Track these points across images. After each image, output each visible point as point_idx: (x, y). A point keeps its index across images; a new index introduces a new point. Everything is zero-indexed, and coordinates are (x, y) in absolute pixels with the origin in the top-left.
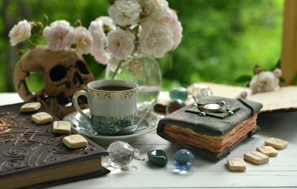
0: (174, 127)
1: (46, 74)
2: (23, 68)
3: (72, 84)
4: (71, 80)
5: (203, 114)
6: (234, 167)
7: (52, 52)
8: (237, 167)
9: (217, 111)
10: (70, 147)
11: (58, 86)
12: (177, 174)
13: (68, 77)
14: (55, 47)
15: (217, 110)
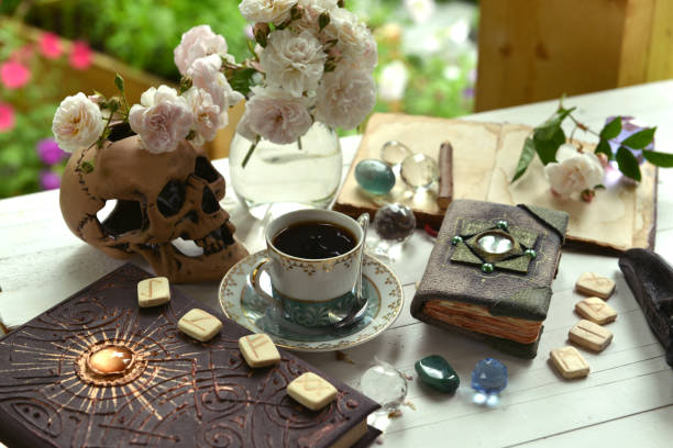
0: (445, 304)
1: (152, 205)
2: (91, 191)
3: (202, 213)
4: (200, 207)
5: (488, 268)
6: (572, 373)
7: (152, 155)
8: (576, 372)
9: (509, 256)
10: (312, 408)
11: (176, 224)
12: (484, 407)
13: (192, 202)
14: (157, 145)
15: (508, 253)
